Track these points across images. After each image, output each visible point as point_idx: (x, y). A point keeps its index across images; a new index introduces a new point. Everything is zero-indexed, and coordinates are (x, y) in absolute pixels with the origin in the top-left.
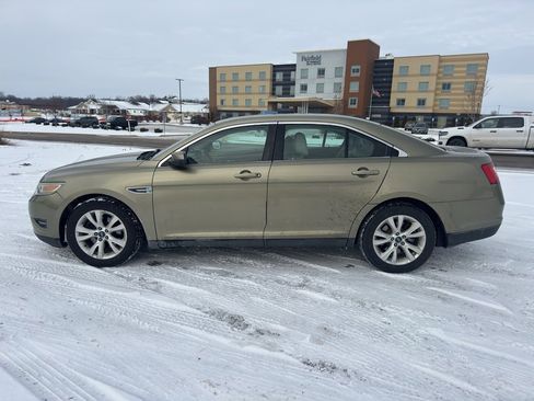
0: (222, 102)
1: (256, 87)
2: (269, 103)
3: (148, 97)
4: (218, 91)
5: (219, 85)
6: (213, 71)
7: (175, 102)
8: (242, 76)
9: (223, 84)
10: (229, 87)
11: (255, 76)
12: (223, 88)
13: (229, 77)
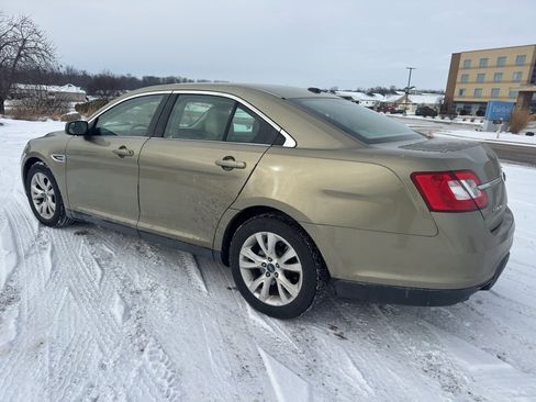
0: (461, 91)
1: (508, 74)
2: (520, 92)
3: (388, 88)
4: (459, 80)
5: (460, 73)
6: (456, 57)
7: (413, 93)
8: (492, 61)
9: (466, 72)
10: (473, 75)
11: (511, 60)
12: (465, 76)
13: (475, 63)
